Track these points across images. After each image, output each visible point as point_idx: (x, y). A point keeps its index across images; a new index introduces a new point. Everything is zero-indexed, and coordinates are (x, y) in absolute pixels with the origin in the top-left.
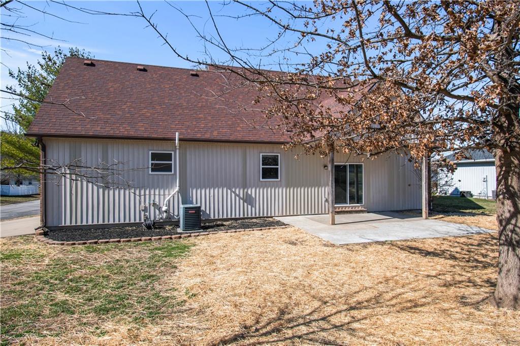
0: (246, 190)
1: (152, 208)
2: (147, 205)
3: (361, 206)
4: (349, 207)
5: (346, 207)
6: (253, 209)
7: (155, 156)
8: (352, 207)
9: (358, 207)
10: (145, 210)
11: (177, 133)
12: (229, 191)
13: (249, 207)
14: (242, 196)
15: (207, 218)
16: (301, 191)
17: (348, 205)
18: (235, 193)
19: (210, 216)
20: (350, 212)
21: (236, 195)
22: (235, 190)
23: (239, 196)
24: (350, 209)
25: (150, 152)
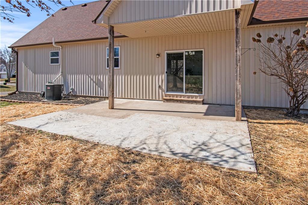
0: (97, 76)
3: (200, 96)
4: (184, 96)
5: (181, 96)
6: (102, 91)
8: (189, 97)
9: (196, 97)
12: (87, 76)
13: (99, 89)
14: (94, 80)
15: (75, 94)
16: (137, 78)
17: (184, 94)
18: (90, 78)
19: (77, 93)
20: (181, 101)
21: (91, 79)
22: (91, 76)
23: (93, 80)
24: (186, 99)
25: (50, 52)
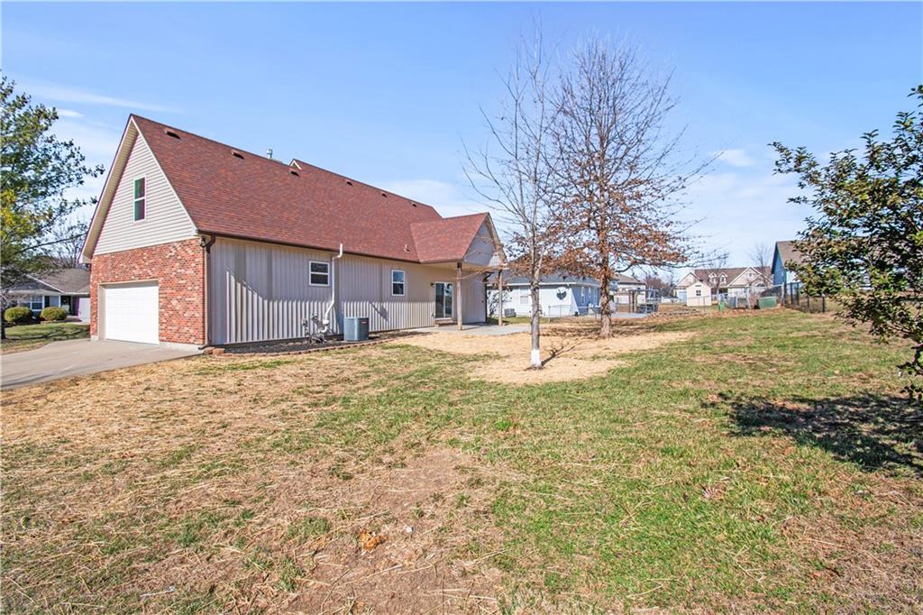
0: (382, 305)
1: (312, 322)
2: (307, 319)
6: (387, 323)
7: (314, 267)
10: (306, 325)
11: (341, 245)
12: (370, 305)
13: (384, 321)
14: (379, 310)
16: (417, 306)
17: (444, 318)
18: (374, 307)
21: (376, 309)
22: (375, 304)
25: (310, 262)
